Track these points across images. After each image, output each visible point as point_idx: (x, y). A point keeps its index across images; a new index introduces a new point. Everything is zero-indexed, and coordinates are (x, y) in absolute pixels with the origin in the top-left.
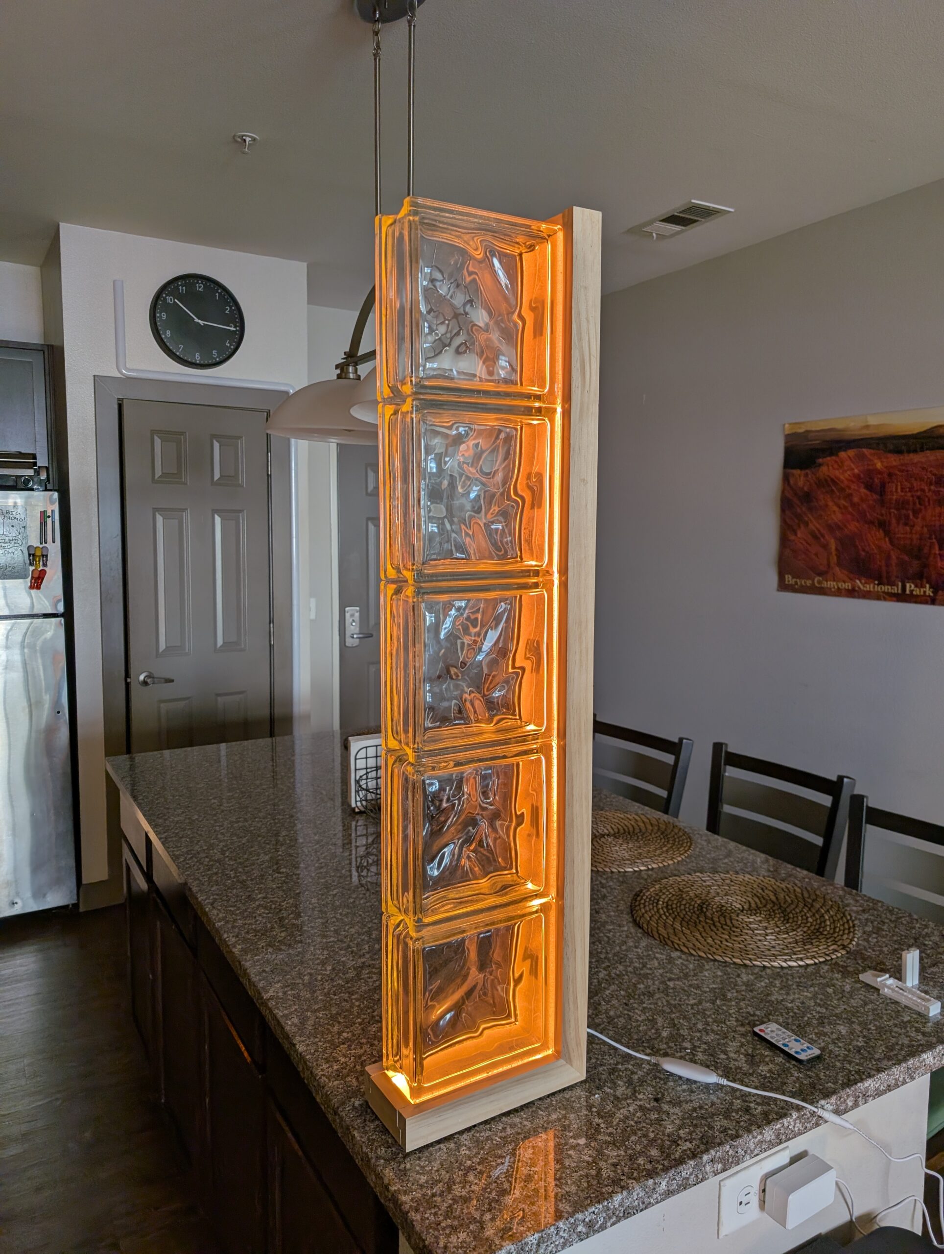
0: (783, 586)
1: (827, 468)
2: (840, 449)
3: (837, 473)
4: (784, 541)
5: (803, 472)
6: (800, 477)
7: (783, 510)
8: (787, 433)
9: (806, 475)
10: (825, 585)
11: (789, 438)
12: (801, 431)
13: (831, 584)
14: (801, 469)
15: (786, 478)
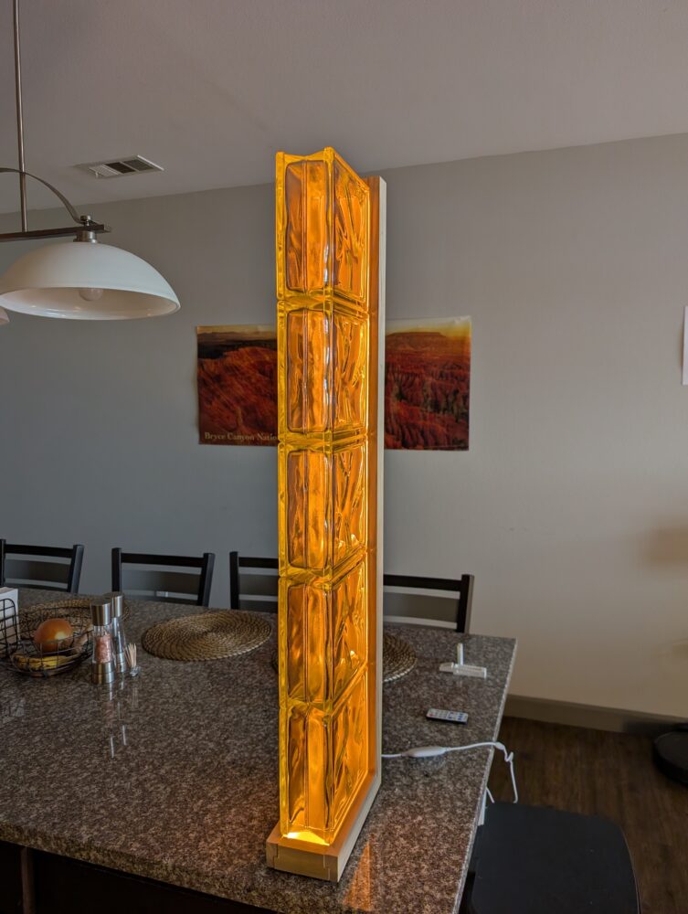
0: (203, 441)
1: (231, 358)
2: (239, 346)
3: (239, 362)
4: (201, 408)
5: (214, 361)
6: (211, 365)
7: (200, 388)
8: (199, 333)
9: (216, 363)
10: (235, 438)
11: (200, 336)
12: (208, 332)
13: (239, 437)
14: (212, 358)
15: (200, 365)
